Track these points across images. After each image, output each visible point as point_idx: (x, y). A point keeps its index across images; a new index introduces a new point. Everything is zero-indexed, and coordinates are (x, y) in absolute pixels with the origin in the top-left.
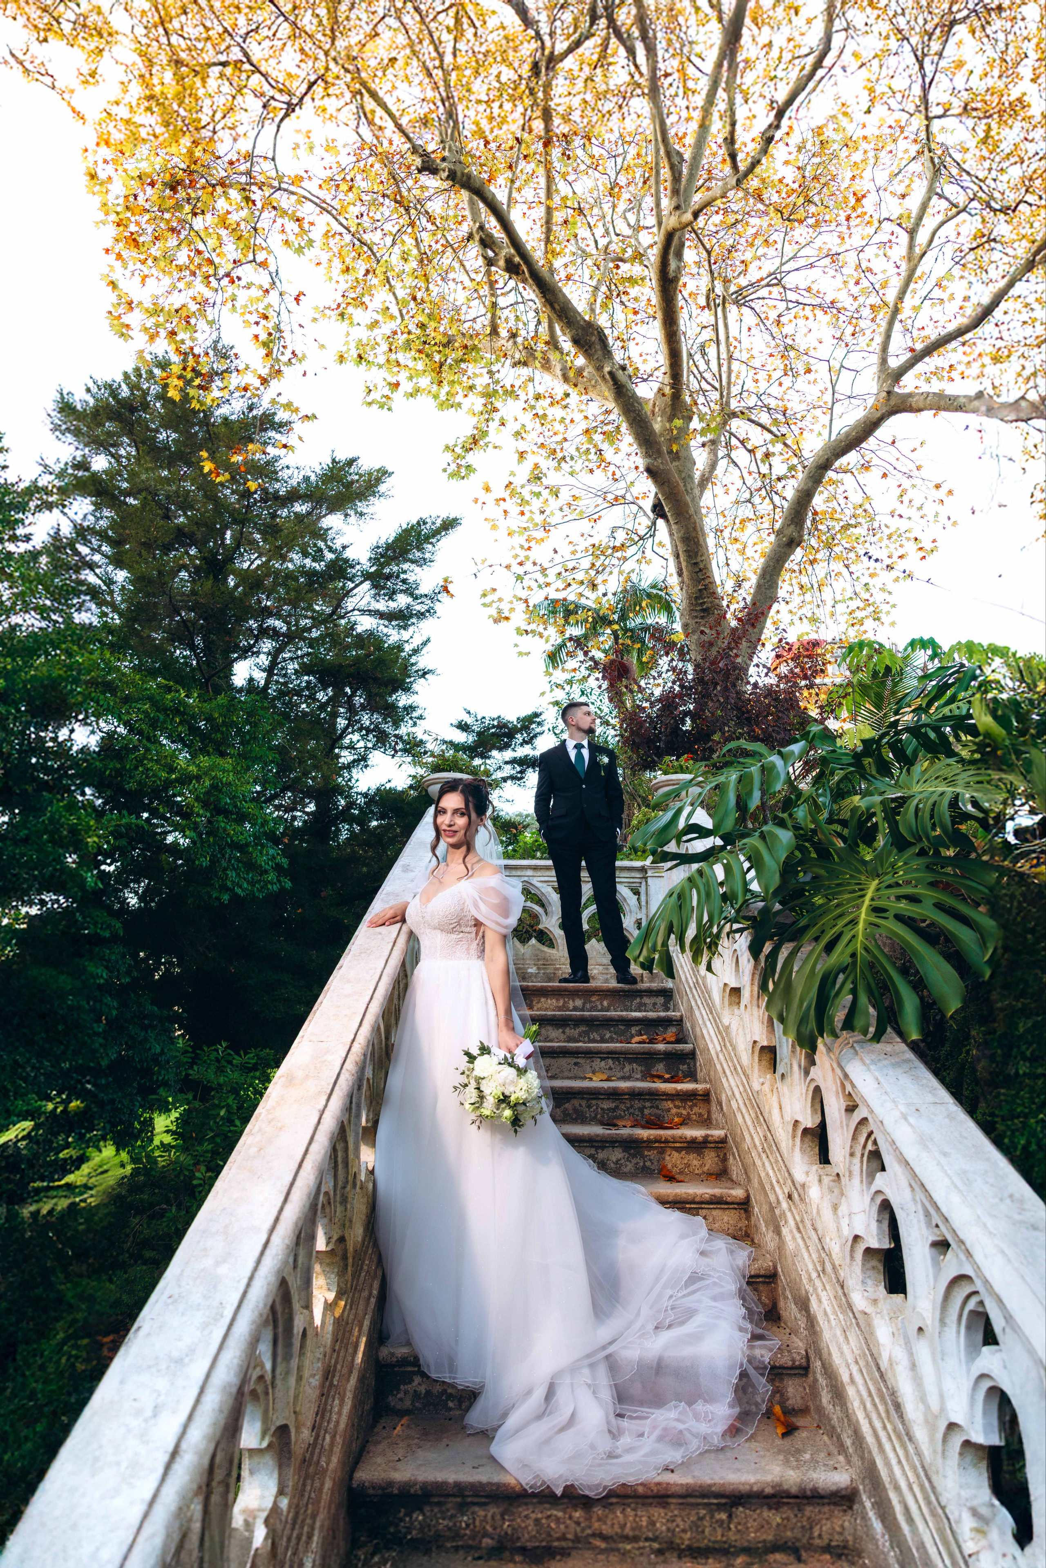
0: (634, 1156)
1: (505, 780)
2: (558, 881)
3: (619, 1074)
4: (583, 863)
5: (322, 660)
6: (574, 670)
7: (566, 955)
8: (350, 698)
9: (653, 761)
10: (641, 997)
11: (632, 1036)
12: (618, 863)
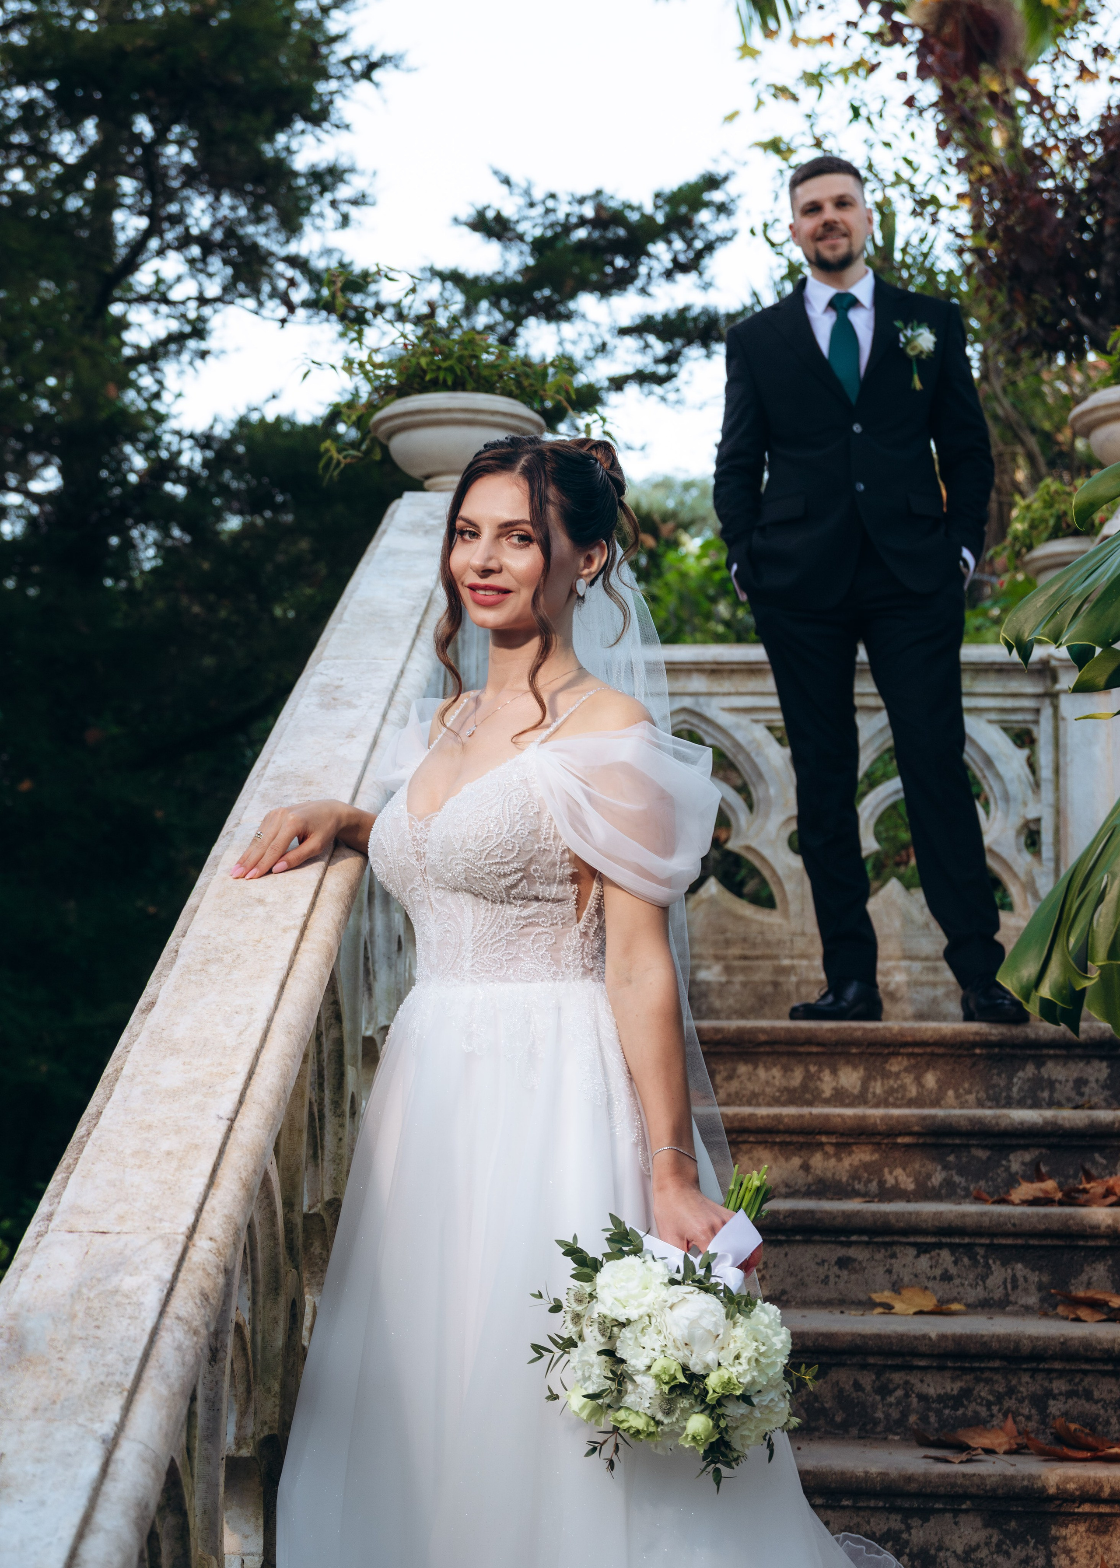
0: (1018, 1539)
1: (618, 383)
2: (785, 708)
3: (975, 1294)
4: (862, 655)
5: (69, 36)
6: (829, 39)
7: (811, 926)
8: (151, 150)
9: (1078, 329)
10: (1040, 1062)
11: (1012, 1181)
12: (969, 652)
